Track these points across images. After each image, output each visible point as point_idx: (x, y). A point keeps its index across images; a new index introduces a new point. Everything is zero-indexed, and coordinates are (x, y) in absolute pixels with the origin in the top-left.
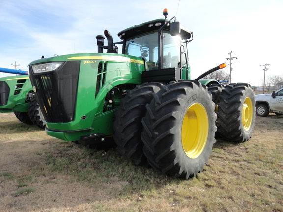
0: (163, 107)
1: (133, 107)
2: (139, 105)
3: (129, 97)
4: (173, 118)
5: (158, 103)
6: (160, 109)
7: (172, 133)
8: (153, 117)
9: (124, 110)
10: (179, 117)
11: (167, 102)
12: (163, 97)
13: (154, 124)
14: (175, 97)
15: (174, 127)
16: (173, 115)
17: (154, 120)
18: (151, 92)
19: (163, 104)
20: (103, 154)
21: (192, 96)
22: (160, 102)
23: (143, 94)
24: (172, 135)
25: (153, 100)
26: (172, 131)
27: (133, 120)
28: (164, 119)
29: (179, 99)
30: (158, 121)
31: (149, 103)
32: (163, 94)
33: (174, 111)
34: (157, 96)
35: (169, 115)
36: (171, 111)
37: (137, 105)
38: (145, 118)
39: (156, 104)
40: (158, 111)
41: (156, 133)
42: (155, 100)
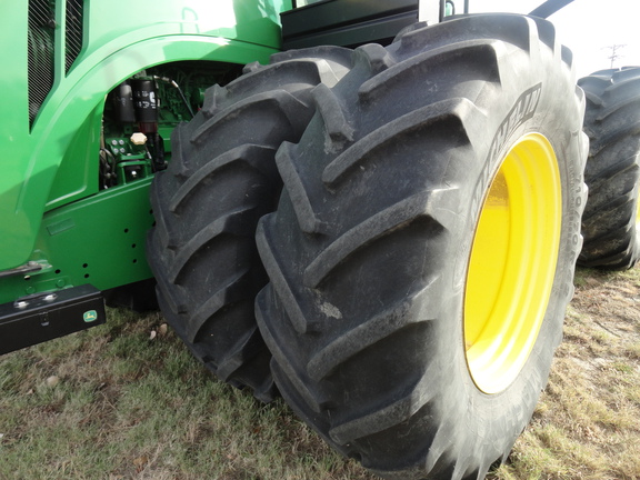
0: (364, 161)
1: (218, 161)
2: (250, 152)
3: (207, 116)
4: (427, 227)
5: (337, 137)
6: (352, 172)
7: (421, 317)
8: (309, 220)
9: (182, 178)
10: (463, 218)
11: (390, 129)
12: (365, 100)
13: (318, 263)
14: (436, 97)
15: (434, 279)
16: (429, 209)
17: (319, 238)
18: (308, 86)
19: (368, 142)
20: (153, 334)
21: (523, 97)
22: (348, 130)
23: (269, 94)
24: (424, 327)
25: (313, 124)
26: (422, 304)
27: (217, 226)
28: (377, 232)
29: (463, 109)
30: (341, 244)
31: (295, 139)
32: (369, 84)
33: (435, 181)
34: (335, 97)
35: (405, 208)
36: (417, 184)
37: (237, 153)
38: (274, 217)
39: (328, 143)
40: (338, 184)
41: (330, 311)
42: (322, 121)
